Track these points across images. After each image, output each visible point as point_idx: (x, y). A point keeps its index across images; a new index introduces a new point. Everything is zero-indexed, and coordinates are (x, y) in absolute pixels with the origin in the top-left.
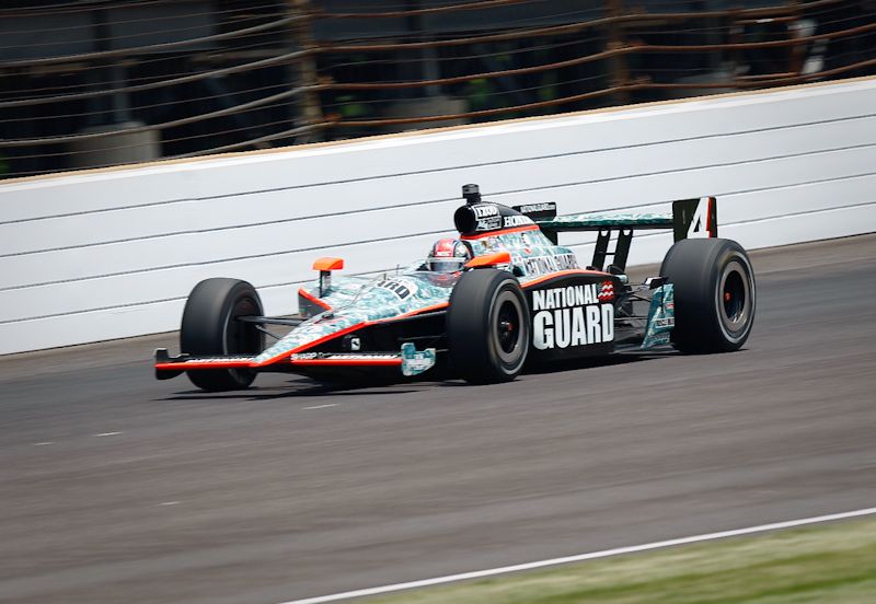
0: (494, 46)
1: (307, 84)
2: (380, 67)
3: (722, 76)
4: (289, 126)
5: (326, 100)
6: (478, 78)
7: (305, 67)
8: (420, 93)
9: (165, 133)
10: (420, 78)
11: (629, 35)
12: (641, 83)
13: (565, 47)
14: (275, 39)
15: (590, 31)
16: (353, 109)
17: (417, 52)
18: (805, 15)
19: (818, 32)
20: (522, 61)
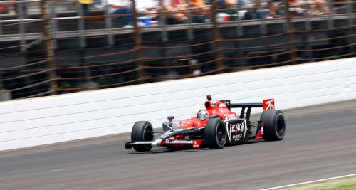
0: (106, 67)
1: (53, 79)
2: (74, 73)
3: (170, 76)
4: (48, 90)
5: (59, 83)
6: (101, 76)
7: (52, 73)
8: (85, 81)
9: (13, 92)
10: (85, 76)
11: (145, 63)
12: (148, 78)
13: (126, 67)
14: (43, 66)
15: (134, 63)
16: (67, 85)
17: (83, 69)
18: (194, 58)
19: (199, 63)
20: (115, 71)
